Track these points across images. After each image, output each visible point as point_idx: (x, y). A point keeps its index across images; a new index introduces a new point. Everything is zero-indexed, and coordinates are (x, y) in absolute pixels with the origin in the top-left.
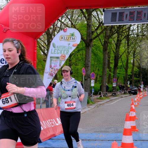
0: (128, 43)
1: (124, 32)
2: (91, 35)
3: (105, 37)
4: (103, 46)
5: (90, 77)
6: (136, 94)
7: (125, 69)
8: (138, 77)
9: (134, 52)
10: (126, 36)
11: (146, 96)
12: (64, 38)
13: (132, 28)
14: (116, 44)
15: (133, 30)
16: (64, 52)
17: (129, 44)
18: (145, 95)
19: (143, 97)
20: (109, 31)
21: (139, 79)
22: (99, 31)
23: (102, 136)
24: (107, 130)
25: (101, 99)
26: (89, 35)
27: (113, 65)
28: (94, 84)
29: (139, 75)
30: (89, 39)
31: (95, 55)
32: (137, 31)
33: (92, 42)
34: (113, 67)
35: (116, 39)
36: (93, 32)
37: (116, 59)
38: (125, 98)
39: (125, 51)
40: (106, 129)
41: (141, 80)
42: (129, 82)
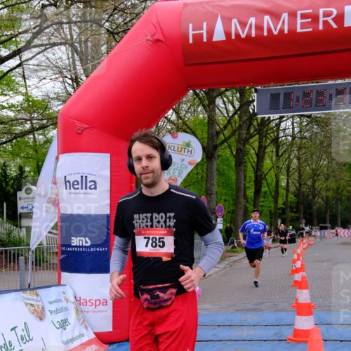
0: (277, 152)
1: (269, 132)
2: (215, 138)
3: (238, 141)
4: (234, 156)
5: (215, 213)
6: (295, 242)
7: (274, 198)
8: (296, 212)
9: (288, 167)
10: (274, 140)
11: (312, 244)
12: (172, 148)
13: (283, 125)
14: (257, 155)
15: (285, 129)
16: (174, 172)
17: (280, 154)
18: (311, 242)
19: (307, 247)
20: (245, 132)
21: (297, 215)
22: (227, 133)
23: (253, 318)
24: (259, 307)
25: (233, 252)
26: (212, 139)
27: (253, 190)
28: (222, 225)
29: (297, 208)
30: (211, 145)
31: (221, 173)
32: (291, 130)
33: (217, 151)
34: (252, 194)
35: (256, 145)
36: (218, 133)
37: (259, 180)
38: (276, 249)
39: (273, 167)
40: (256, 305)
41: (302, 216)
42: (279, 221)
